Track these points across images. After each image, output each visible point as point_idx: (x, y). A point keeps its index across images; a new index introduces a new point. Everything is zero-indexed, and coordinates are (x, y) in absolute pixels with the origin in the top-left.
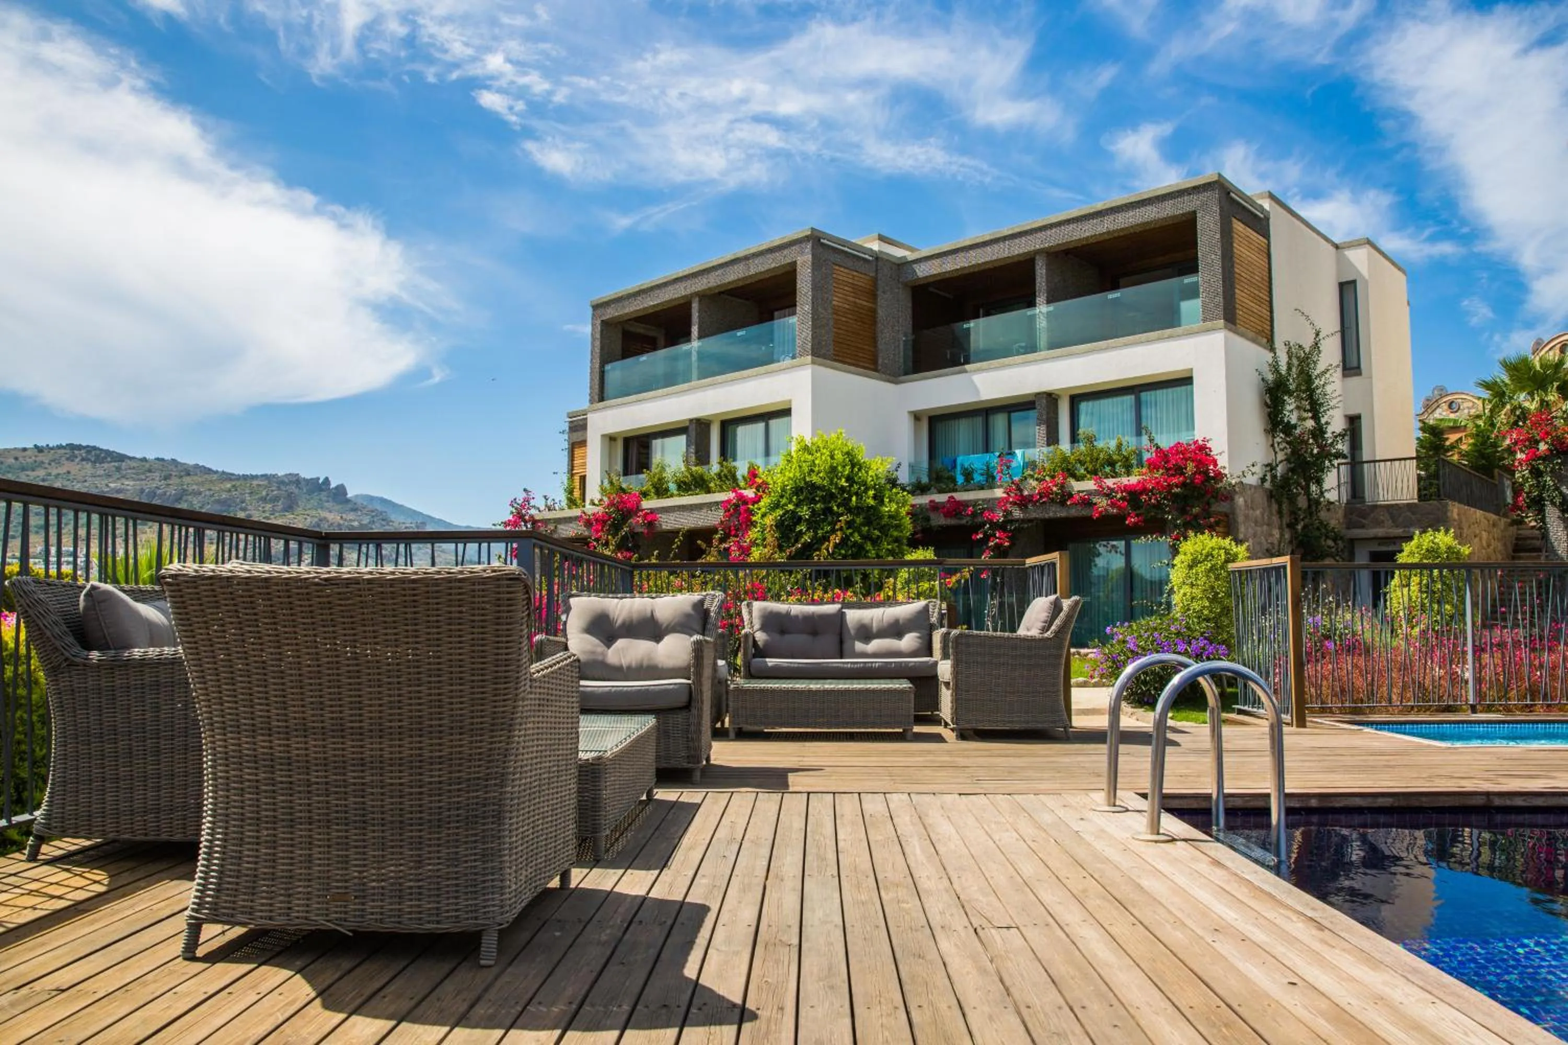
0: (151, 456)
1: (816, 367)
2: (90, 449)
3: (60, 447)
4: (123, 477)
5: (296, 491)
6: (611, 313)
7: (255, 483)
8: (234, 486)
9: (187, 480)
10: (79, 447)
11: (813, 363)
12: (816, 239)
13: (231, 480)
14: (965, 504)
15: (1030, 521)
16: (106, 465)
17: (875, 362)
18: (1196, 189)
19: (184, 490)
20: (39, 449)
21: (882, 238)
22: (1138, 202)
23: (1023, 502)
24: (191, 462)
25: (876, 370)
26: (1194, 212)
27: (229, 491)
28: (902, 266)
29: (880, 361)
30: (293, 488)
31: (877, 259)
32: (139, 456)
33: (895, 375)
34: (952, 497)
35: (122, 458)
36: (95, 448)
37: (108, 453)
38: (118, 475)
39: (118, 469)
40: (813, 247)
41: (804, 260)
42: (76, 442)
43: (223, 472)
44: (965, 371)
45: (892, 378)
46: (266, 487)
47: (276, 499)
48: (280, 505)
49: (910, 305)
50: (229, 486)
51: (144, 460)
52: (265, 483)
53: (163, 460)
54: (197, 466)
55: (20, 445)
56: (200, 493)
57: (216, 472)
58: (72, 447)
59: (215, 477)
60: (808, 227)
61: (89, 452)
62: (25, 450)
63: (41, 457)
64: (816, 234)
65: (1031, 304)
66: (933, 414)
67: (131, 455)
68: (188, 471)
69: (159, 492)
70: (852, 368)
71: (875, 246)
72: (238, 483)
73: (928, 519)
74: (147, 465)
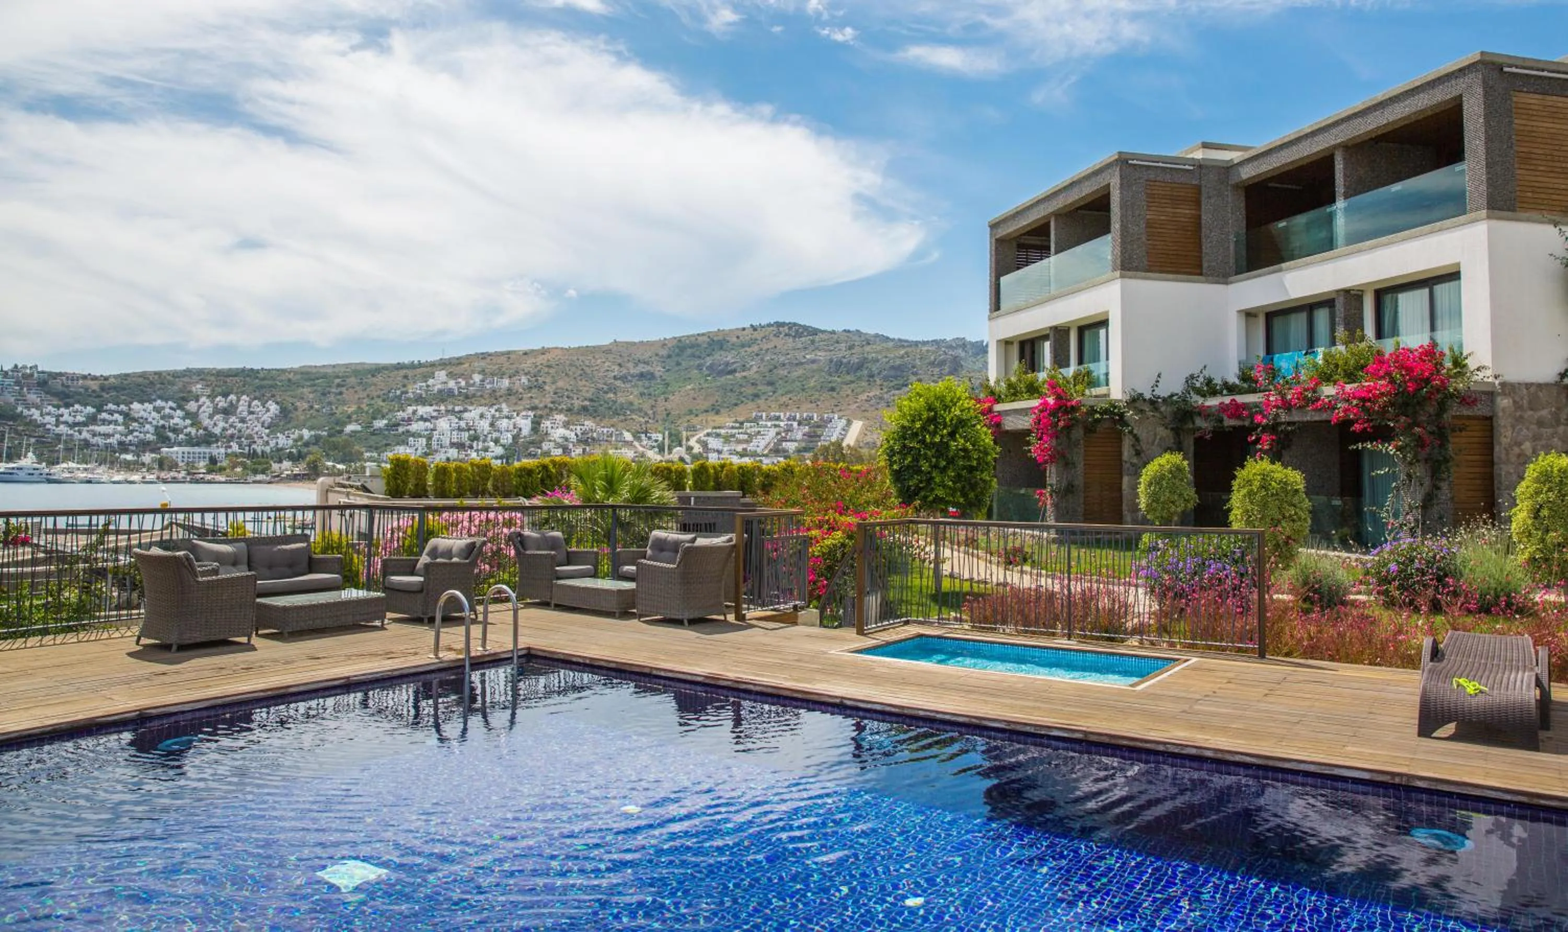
0: (839, 328)
1: (1127, 280)
2: (791, 325)
3: (769, 325)
4: (817, 348)
5: (963, 354)
6: (1002, 232)
7: (925, 349)
8: (906, 353)
9: (868, 348)
10: (783, 324)
11: (1122, 277)
12: (1123, 161)
13: (903, 346)
14: (1244, 406)
15: (1294, 423)
16: (803, 339)
17: (1200, 266)
18: (1462, 72)
19: (865, 359)
20: (754, 328)
21: (1206, 146)
22: (1413, 90)
23: (1287, 406)
24: (872, 332)
25: (1201, 274)
26: (1461, 96)
27: (902, 357)
28: (1228, 169)
29: (1205, 265)
30: (960, 352)
31: (1200, 166)
32: (830, 329)
33: (1223, 276)
34: (1233, 400)
35: (815, 332)
36: (795, 324)
37: (805, 328)
38: (812, 347)
39: (813, 342)
40: (1121, 170)
41: (1115, 181)
42: (781, 320)
43: (900, 340)
44: (1280, 270)
45: (1221, 280)
46: (933, 352)
47: (943, 363)
48: (947, 369)
49: (1243, 205)
50: (902, 352)
51: (833, 332)
52: (933, 348)
53: (849, 331)
54: (877, 336)
55: (741, 326)
56: (878, 361)
57: (893, 340)
58: (779, 325)
59: (891, 344)
60: (1115, 151)
61: (790, 328)
62: (744, 329)
63: (756, 335)
64: (1123, 156)
65: (1332, 200)
66: (1268, 310)
67: (822, 328)
68: (868, 340)
69: (845, 361)
70: (1171, 276)
71: (1199, 155)
72: (909, 350)
73: (1221, 421)
74: (836, 337)
